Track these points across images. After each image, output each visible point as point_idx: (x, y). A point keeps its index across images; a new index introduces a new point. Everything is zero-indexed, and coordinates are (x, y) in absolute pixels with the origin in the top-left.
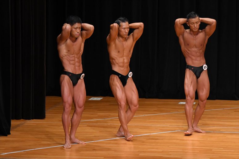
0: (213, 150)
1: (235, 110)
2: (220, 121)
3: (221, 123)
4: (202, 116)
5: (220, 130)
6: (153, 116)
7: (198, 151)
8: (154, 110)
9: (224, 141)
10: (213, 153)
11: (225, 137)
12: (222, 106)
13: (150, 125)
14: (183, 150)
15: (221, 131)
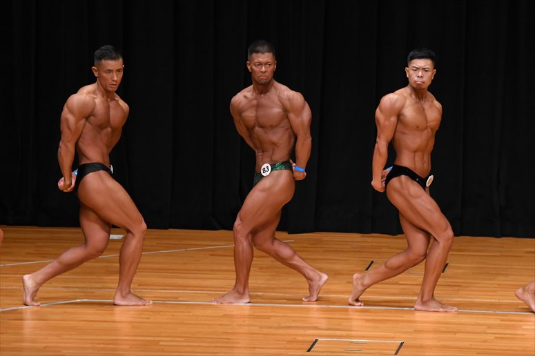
0: (161, 343)
1: (211, 253)
2: (178, 277)
3: (180, 281)
4: (140, 265)
5: (177, 298)
6: (23, 266)
7: (128, 346)
8: (27, 253)
9: (186, 322)
10: (163, 351)
11: (189, 312)
12: (185, 242)
13: (18, 288)
14: (92, 344)
15: (179, 299)
